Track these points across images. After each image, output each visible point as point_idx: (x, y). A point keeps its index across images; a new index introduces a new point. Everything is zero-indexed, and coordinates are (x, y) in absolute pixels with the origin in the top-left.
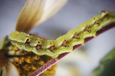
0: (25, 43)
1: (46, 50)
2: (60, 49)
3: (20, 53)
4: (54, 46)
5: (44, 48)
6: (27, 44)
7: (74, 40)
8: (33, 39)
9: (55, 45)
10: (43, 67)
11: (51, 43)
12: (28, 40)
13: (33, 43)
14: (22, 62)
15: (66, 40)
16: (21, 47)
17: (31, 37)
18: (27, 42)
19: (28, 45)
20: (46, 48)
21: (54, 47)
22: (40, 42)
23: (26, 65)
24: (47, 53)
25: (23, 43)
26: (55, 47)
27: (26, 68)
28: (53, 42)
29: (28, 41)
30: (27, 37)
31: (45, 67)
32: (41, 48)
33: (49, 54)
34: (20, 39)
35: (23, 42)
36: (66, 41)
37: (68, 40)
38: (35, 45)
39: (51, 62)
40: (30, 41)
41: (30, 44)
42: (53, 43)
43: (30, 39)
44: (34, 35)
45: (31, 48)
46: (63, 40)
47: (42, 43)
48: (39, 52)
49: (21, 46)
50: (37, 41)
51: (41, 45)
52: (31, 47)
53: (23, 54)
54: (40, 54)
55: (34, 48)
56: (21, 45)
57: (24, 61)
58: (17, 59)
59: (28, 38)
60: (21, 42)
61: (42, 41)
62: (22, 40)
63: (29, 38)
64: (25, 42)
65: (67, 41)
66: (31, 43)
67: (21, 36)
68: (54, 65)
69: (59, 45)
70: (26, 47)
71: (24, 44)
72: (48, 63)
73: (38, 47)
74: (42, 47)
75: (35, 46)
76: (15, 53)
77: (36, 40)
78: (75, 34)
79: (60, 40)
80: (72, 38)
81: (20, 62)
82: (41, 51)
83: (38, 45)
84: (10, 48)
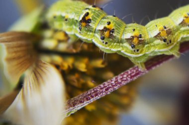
0: (81, 21)
1: (122, 43)
2: (152, 44)
3: (68, 48)
4: (140, 36)
5: (119, 36)
6: (84, 24)
7: (182, 29)
8: (98, 16)
9: (142, 36)
10: (112, 81)
11: (134, 30)
12: (87, 14)
13: (97, 23)
14: (69, 67)
15: (166, 27)
16: (71, 29)
17: (95, 10)
18: (84, 18)
19: (86, 27)
20: (122, 38)
21: (140, 39)
22: (111, 22)
23: (77, 75)
24: (123, 49)
25: (77, 21)
26: (142, 39)
27: (74, 82)
28: (138, 29)
29: (87, 18)
30: (87, 9)
31: (115, 82)
32: (111, 36)
33: (126, 51)
34: (71, 12)
35: (76, 18)
36: (166, 30)
37: (171, 27)
38: (101, 27)
39: (129, 73)
40: (91, 18)
41: (90, 24)
42: (140, 30)
43: (92, 14)
44: (102, 9)
45: (91, 33)
46: (161, 27)
47: (115, 25)
48: (106, 43)
49: (71, 27)
50: (106, 21)
51: (113, 29)
52: (91, 31)
53: (74, 51)
54: (108, 48)
55: (96, 35)
56: (71, 25)
57: (73, 65)
58: (58, 59)
59: (87, 11)
60: (73, 19)
61: (116, 22)
62: (76, 13)
63: (90, 12)
64: (81, 19)
65: (169, 29)
66: (92, 21)
67: (75, 6)
68: (136, 80)
69: (150, 37)
70: (80, 29)
71: (78, 24)
72: (124, 74)
73: (106, 33)
74: (114, 35)
75: (99, 30)
76: (57, 46)
77: (104, 18)
78: (186, 17)
79: (155, 25)
80: (180, 24)
81: (63, 66)
82: (111, 42)
83: (105, 29)
84: (48, 33)
